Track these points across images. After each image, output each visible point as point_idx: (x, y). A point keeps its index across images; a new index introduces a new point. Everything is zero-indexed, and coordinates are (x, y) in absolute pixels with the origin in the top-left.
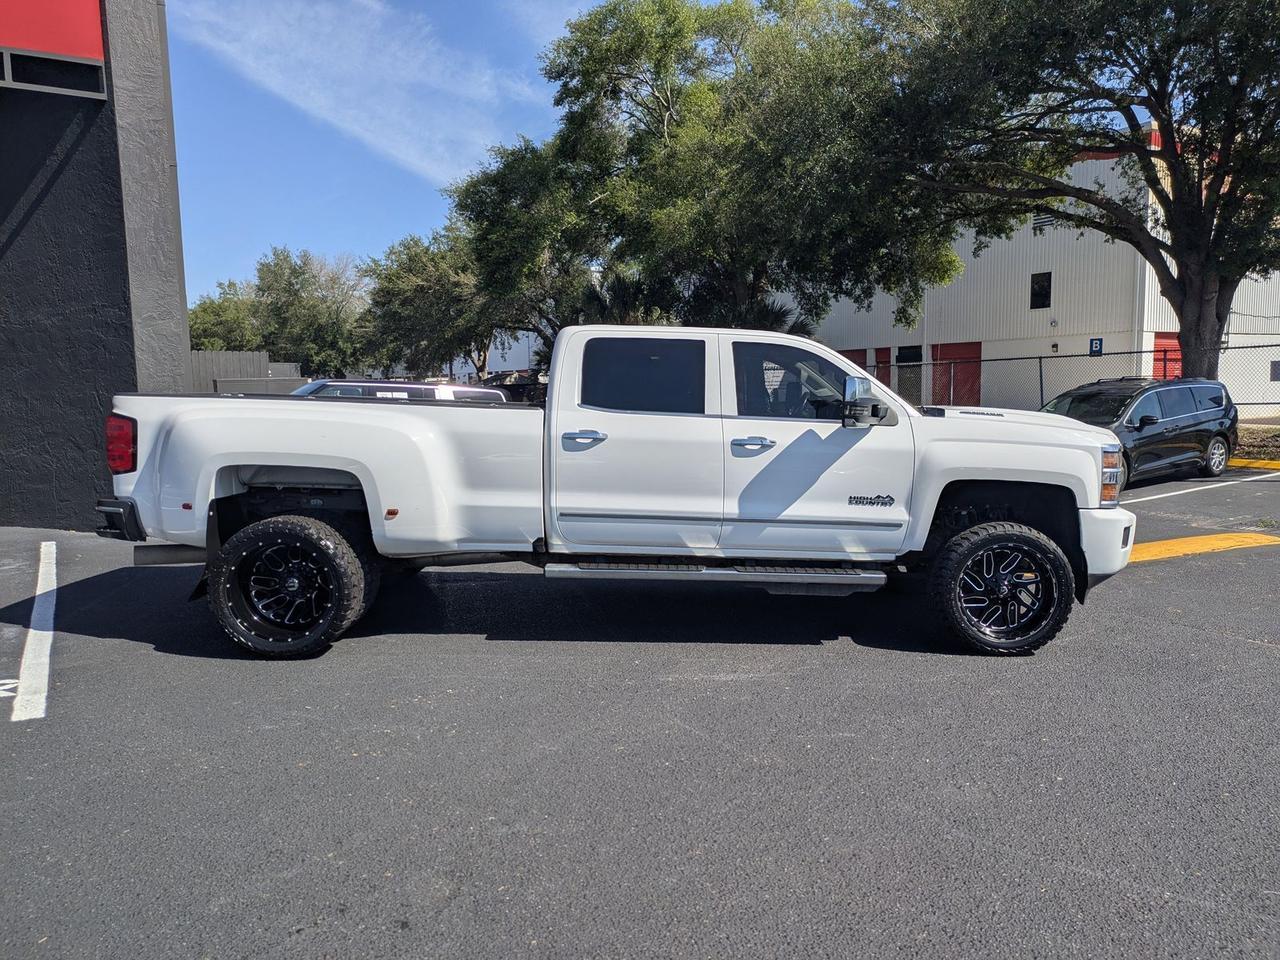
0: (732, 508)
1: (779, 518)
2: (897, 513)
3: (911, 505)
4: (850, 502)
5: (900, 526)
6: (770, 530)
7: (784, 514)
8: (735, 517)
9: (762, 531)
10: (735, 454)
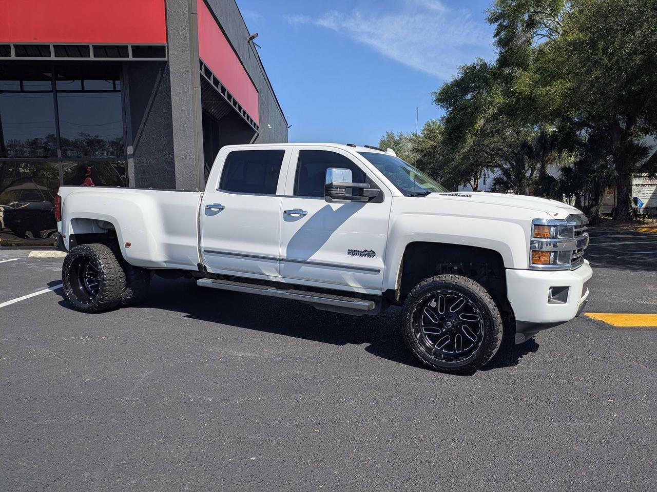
0: (282, 252)
1: (308, 260)
2: (377, 262)
3: (385, 259)
4: (349, 253)
5: (379, 271)
6: (304, 268)
7: (310, 258)
8: (285, 258)
9: (300, 268)
10: (285, 220)
